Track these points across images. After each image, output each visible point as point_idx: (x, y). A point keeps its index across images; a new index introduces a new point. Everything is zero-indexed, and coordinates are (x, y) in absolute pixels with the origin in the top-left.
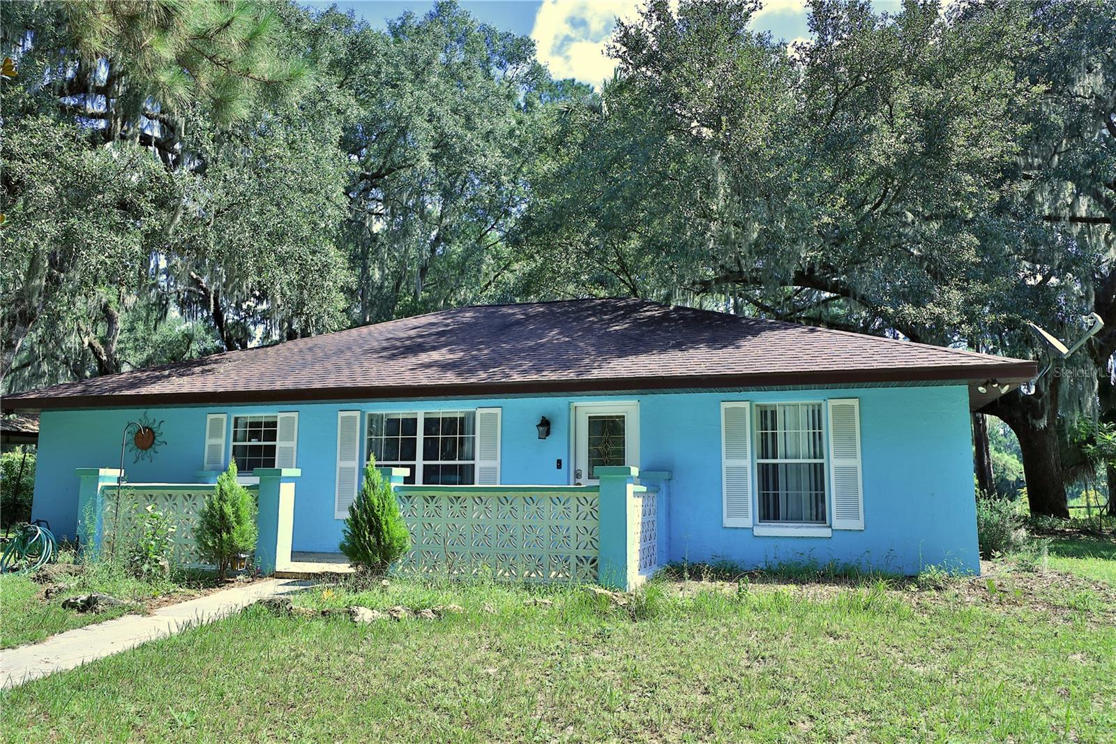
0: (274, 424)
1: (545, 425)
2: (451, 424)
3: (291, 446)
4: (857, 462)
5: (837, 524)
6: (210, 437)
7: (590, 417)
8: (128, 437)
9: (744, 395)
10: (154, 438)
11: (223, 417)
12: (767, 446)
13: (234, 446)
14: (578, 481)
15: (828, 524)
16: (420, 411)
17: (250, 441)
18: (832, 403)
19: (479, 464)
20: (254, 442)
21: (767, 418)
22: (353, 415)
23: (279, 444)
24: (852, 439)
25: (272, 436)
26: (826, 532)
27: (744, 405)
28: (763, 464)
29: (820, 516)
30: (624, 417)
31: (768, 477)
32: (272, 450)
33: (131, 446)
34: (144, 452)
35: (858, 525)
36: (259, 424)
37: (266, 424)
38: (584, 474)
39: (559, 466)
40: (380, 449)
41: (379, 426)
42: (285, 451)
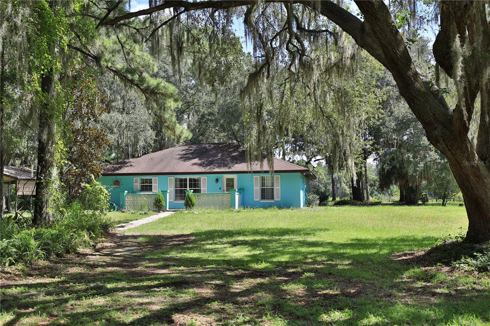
0: (151, 180)
1: (217, 180)
2: (195, 180)
3: (157, 185)
4: (279, 188)
5: (276, 200)
6: (135, 183)
7: (226, 179)
8: (113, 182)
9: (259, 174)
10: (119, 183)
11: (139, 178)
12: (263, 184)
13: (141, 185)
14: (224, 192)
16: (188, 177)
18: (275, 176)
19: (202, 189)
20: (146, 184)
21: (263, 179)
22: (172, 178)
23: (153, 185)
24: (279, 183)
25: (151, 182)
26: (274, 201)
27: (258, 176)
28: (262, 188)
29: (273, 198)
30: (234, 178)
31: (263, 191)
32: (151, 186)
33: (113, 185)
34: (117, 186)
35: (279, 200)
36: (147, 180)
37: (149, 180)
38: (225, 190)
39: (220, 189)
40: (178, 185)
41: (178, 180)
42: (155, 186)
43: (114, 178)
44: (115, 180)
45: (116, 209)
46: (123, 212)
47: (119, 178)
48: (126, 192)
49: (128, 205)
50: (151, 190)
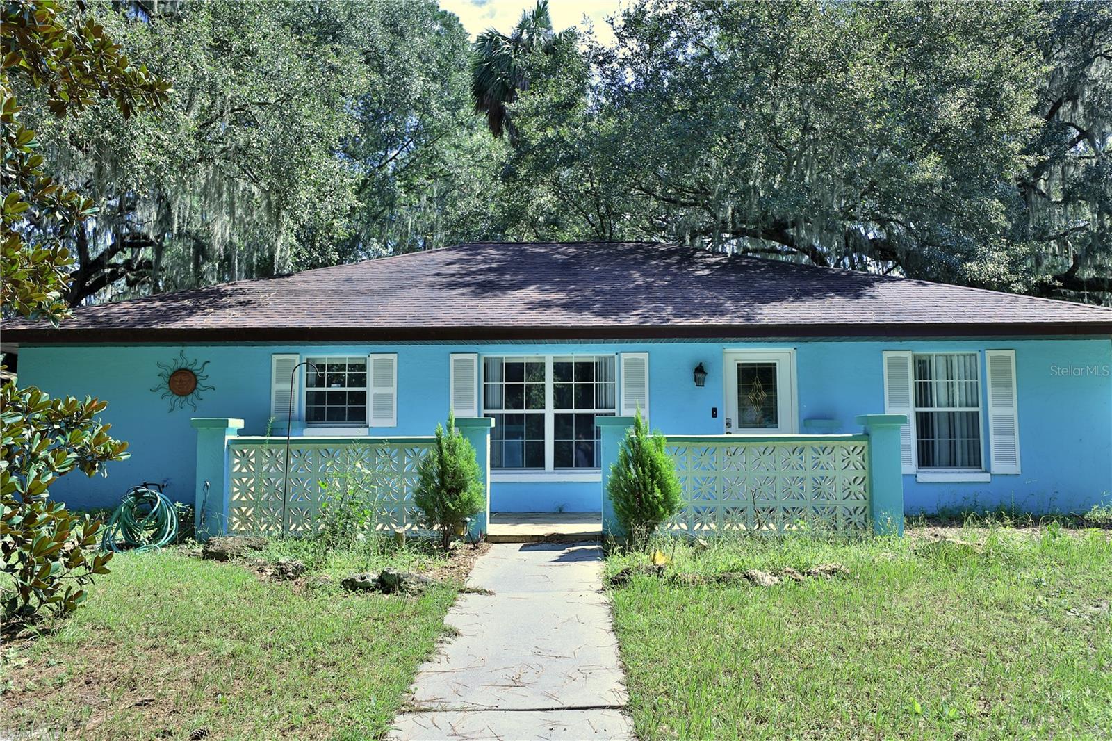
0: (363, 367)
2: (586, 370)
3: (391, 392)
4: (1013, 411)
5: (996, 468)
6: (278, 381)
7: (739, 365)
8: (162, 381)
9: (906, 344)
10: (196, 382)
11: (297, 357)
12: (923, 394)
13: (307, 392)
14: (729, 430)
15: (983, 469)
16: (549, 355)
17: (329, 386)
18: (990, 354)
19: (623, 413)
20: (335, 388)
21: (923, 369)
22: (471, 357)
23: (372, 390)
24: (1009, 387)
25: (361, 380)
26: (985, 477)
27: (905, 354)
28: (921, 413)
29: (974, 461)
30: (775, 364)
31: (925, 424)
32: (362, 397)
33: (163, 391)
34: (183, 398)
35: (1015, 469)
36: (342, 367)
37: (352, 367)
38: (735, 422)
39: (714, 415)
40: (498, 396)
41: (497, 372)
42: (382, 400)
43: (169, 355)
44: (172, 366)
45: (171, 530)
46: (221, 556)
47: (194, 354)
48: (236, 424)
49: (249, 504)
50: (358, 416)
